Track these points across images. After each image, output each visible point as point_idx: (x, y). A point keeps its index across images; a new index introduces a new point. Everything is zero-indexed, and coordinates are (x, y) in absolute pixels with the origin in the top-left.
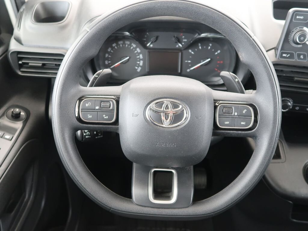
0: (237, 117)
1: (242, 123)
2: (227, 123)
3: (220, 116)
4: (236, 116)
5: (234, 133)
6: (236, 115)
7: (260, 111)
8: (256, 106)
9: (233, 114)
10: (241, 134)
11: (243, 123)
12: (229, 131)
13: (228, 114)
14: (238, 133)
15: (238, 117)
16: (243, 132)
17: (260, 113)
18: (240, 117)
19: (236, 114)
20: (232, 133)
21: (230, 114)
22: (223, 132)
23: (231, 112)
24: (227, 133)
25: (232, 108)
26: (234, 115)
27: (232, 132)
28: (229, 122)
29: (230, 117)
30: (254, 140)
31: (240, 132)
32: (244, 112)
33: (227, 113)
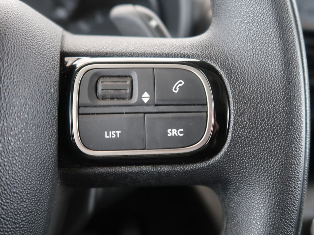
0: (151, 109)
1: (169, 130)
2: (113, 134)
3: (82, 110)
4: (148, 104)
5: (142, 173)
6: (146, 100)
7: (232, 83)
8: (217, 68)
9: (134, 100)
10: (168, 174)
11: (173, 132)
12: (124, 169)
13: (115, 102)
14: (159, 173)
15: (155, 109)
16: (178, 168)
17: (234, 90)
18: (161, 109)
19: (146, 97)
20: (136, 173)
21: (124, 99)
22: (102, 174)
23: (128, 91)
24: (116, 174)
25: (130, 77)
26: (140, 103)
27: (134, 169)
28: (118, 132)
29: (124, 110)
30: (218, 194)
31: (165, 168)
32: (176, 88)
33: (112, 98)
